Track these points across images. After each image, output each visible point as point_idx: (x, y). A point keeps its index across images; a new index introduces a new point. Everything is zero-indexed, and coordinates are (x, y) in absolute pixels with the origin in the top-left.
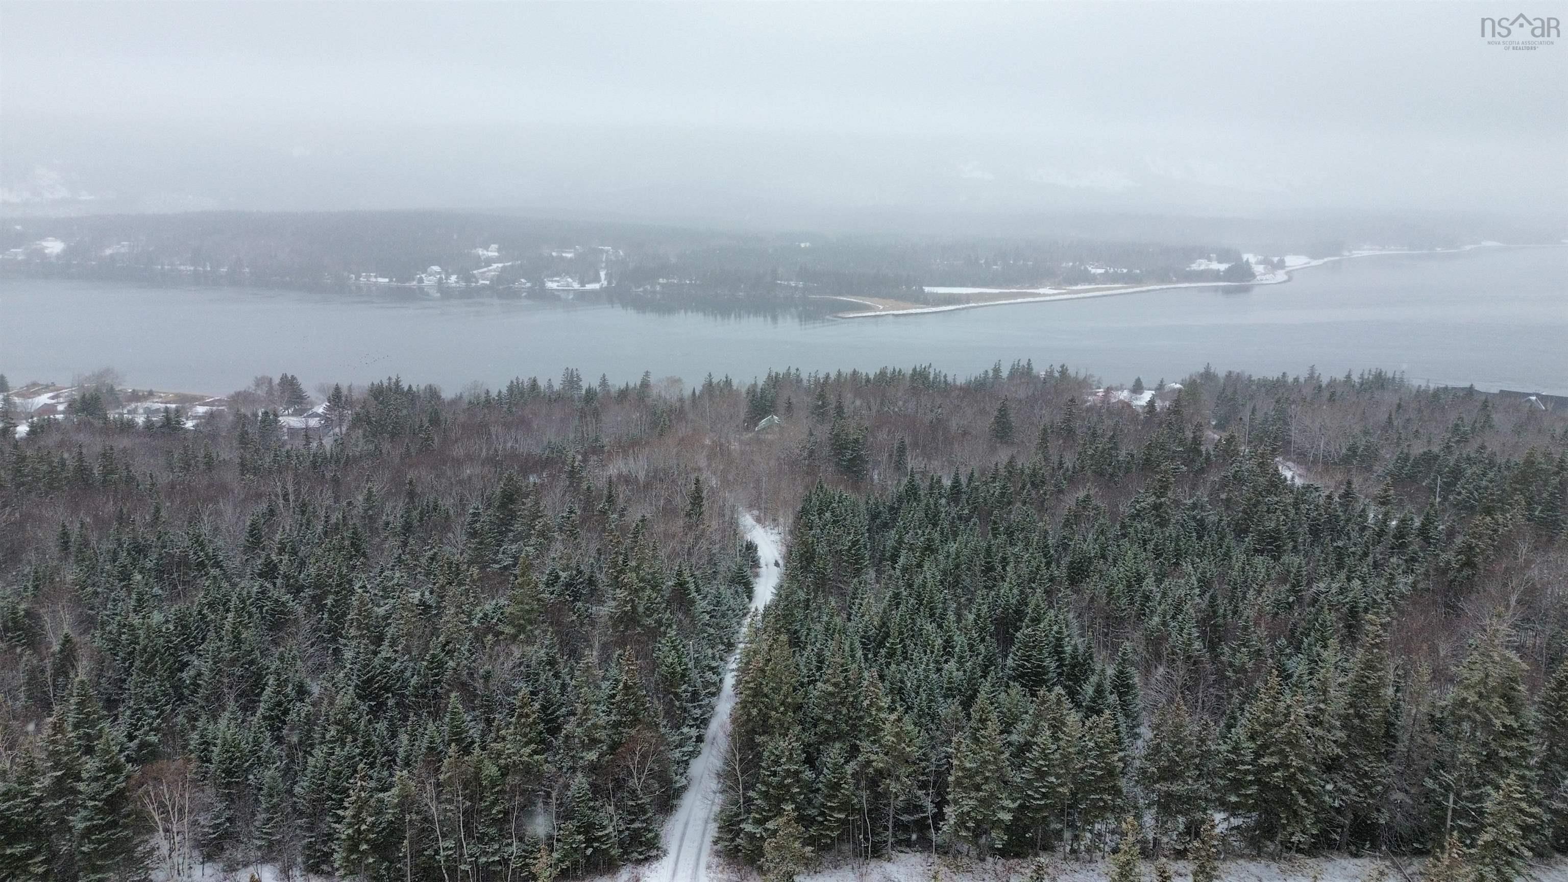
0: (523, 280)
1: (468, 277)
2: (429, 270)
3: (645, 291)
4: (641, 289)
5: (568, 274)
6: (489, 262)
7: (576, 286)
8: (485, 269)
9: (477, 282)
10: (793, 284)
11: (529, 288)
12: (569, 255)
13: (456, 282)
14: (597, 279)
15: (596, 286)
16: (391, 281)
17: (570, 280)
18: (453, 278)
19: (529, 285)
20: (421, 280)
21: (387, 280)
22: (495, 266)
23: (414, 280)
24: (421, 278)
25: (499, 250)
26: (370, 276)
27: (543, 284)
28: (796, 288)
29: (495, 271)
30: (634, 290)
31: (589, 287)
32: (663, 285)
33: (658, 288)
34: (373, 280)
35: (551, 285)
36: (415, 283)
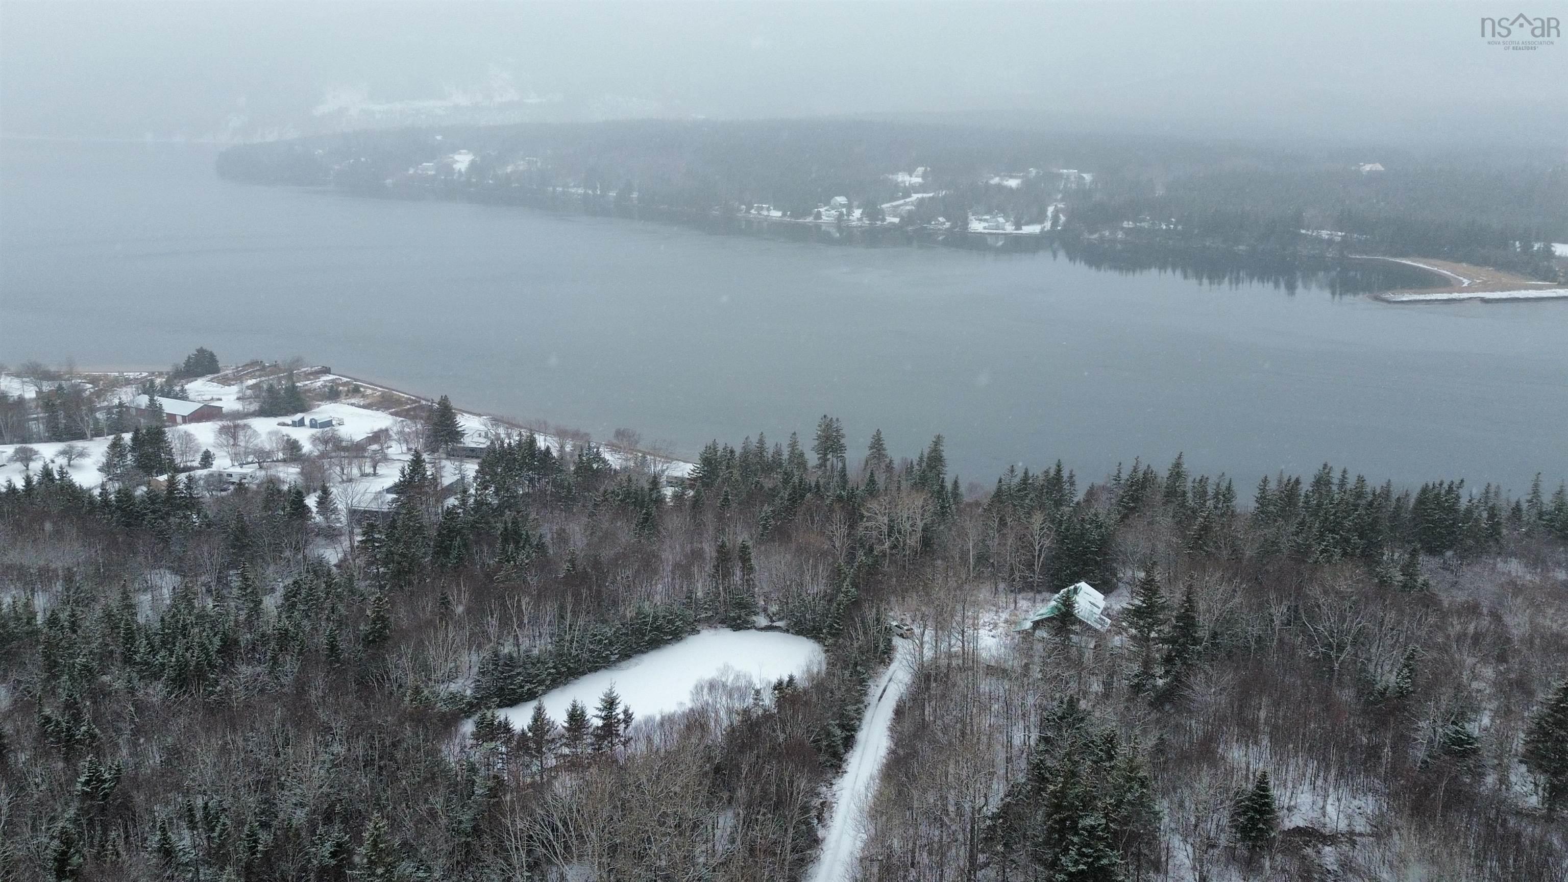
0: (941, 219)
1: (873, 212)
2: (832, 202)
3: (1102, 238)
4: (1096, 236)
5: (1003, 211)
6: (907, 192)
7: (1009, 228)
8: (902, 202)
9: (884, 220)
10: (1325, 234)
11: (947, 229)
12: (1013, 183)
13: (860, 219)
14: (1039, 218)
15: (1035, 229)
16: (784, 215)
17: (1001, 220)
18: (857, 213)
19: (948, 225)
20: (818, 216)
21: (779, 214)
22: (915, 197)
23: (810, 214)
24: (819, 212)
25: (924, 176)
26: (762, 208)
27: (966, 223)
28: (1330, 242)
29: (912, 204)
30: (1086, 235)
31: (1027, 230)
32: (1128, 231)
33: (1120, 235)
34: (765, 213)
35: (977, 226)
36: (810, 219)
